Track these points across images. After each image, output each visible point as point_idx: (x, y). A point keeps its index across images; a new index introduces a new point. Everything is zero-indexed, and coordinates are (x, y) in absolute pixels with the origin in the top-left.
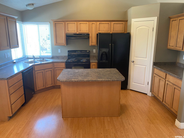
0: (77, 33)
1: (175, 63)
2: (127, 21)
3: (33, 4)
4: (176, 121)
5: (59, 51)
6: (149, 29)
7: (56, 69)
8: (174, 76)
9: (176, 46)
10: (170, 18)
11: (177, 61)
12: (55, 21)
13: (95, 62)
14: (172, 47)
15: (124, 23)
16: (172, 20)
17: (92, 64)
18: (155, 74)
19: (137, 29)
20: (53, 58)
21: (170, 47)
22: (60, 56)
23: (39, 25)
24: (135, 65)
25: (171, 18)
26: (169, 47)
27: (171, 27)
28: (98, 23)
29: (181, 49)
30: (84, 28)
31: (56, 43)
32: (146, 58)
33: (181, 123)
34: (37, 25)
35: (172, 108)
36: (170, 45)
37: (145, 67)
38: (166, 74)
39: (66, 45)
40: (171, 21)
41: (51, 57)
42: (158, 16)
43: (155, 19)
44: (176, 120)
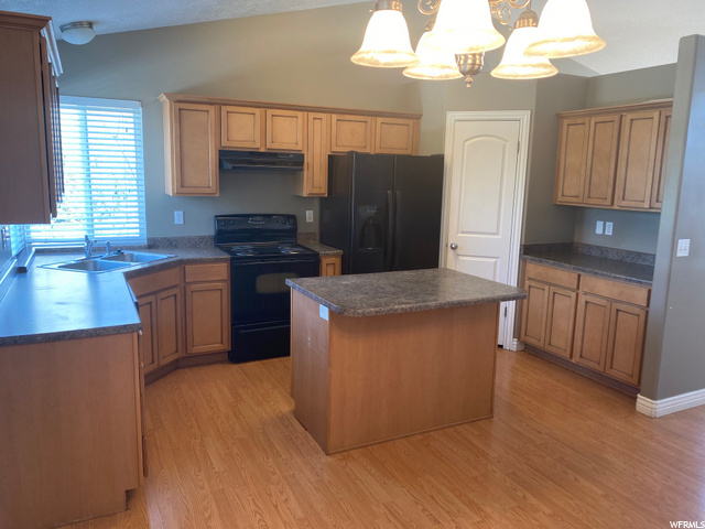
0: (263, 150)
1: (571, 244)
2: (418, 117)
3: (90, 25)
4: (638, 400)
5: (178, 217)
6: (504, 146)
7: (194, 287)
8: (615, 277)
9: (589, 197)
10: (559, 117)
11: (576, 240)
12: (179, 97)
13: (333, 255)
14: (575, 200)
15: (411, 122)
16: (566, 122)
17: (325, 261)
18: (530, 279)
19: (467, 143)
20: (152, 245)
21: (565, 199)
22: (182, 239)
23: (88, 112)
24: (461, 258)
25: (563, 118)
26: (560, 198)
27: (564, 140)
28: (335, 117)
29: (608, 202)
30: (286, 134)
31: (182, 186)
32: (497, 234)
33: (658, 402)
34: (83, 112)
35: (611, 368)
36: (567, 192)
37: (494, 260)
38: (579, 276)
39: (218, 195)
40: (565, 127)
41: (145, 242)
42: (534, 108)
43: (525, 117)
44: (639, 395)
